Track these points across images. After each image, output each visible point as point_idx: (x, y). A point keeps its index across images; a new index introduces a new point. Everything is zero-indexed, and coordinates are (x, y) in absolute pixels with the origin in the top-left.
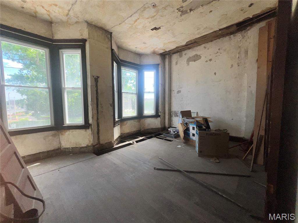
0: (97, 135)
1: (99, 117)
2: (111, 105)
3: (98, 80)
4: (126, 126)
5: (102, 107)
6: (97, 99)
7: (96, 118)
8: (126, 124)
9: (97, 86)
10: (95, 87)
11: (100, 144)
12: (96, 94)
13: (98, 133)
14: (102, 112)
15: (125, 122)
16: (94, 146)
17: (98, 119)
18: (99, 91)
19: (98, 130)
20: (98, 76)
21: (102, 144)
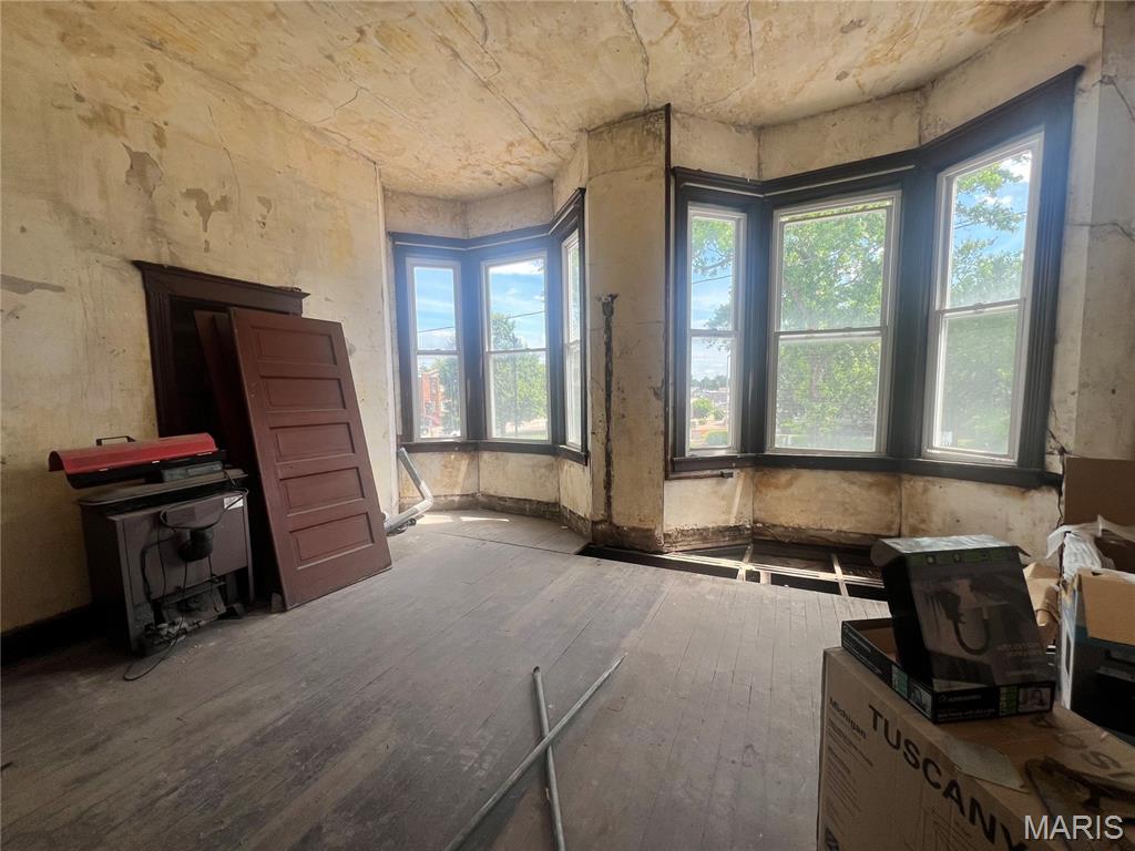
0: (604, 492)
1: (612, 435)
2: (656, 394)
3: (614, 305)
4: (789, 492)
5: (624, 399)
6: (609, 373)
7: (602, 436)
8: (789, 484)
9: (608, 328)
10: (602, 331)
11: (611, 523)
12: (604, 355)
13: (608, 485)
14: (623, 416)
15: (784, 476)
16: (595, 523)
17: (608, 439)
18: (615, 344)
19: (608, 474)
20: (614, 293)
21: (618, 527)
